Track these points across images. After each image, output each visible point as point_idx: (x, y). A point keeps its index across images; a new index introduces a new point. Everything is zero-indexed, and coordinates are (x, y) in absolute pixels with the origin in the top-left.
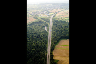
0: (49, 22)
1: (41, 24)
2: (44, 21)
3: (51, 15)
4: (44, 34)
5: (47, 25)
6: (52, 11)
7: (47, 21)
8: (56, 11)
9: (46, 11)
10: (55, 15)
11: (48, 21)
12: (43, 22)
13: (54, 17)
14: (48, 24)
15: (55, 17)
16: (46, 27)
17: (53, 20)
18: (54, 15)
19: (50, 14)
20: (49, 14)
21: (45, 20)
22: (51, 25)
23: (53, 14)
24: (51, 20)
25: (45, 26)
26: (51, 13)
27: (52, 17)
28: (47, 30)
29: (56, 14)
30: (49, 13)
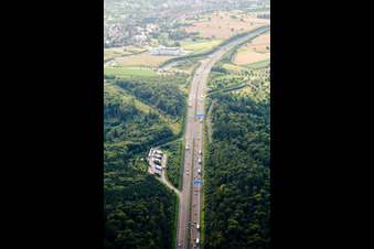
0: (178, 109)
1: (119, 129)
2: (140, 105)
3: (193, 59)
4: (141, 204)
5: (165, 139)
6: (201, 27)
7: (162, 106)
8: (239, 27)
9: (151, 27)
10: (226, 60)
11: (170, 103)
12: (136, 112)
13: (217, 70)
14: (176, 129)
15: (224, 71)
16: (155, 153)
17: (212, 95)
18: (219, 55)
19: (187, 48)
20: (176, 52)
21: (146, 98)
22: (195, 135)
23: (209, 45)
24: (197, 97)
25: (153, 144)
26: (195, 37)
27: (203, 72)
28: (164, 180)
29: (234, 51)
30: (178, 38)
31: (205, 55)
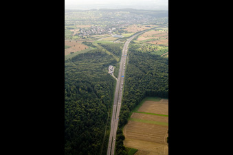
0: (119, 54)
1: (101, 59)
2: (108, 52)
3: (125, 39)
4: (105, 83)
5: (114, 63)
6: (128, 29)
7: (114, 53)
8: (139, 29)
9: (113, 29)
10: (135, 39)
11: (116, 52)
12: (106, 54)
13: (132, 42)
14: (118, 60)
15: (134, 43)
16: (111, 67)
17: (130, 50)
18: (133, 37)
19: (123, 35)
20: (120, 36)
21: (110, 50)
22: (123, 62)
23: (130, 35)
24: (125, 50)
25: (111, 64)
26: (126, 32)
27: (128, 43)
28: (113, 75)
29: (137, 37)
30: (121, 32)
31: (129, 37)
